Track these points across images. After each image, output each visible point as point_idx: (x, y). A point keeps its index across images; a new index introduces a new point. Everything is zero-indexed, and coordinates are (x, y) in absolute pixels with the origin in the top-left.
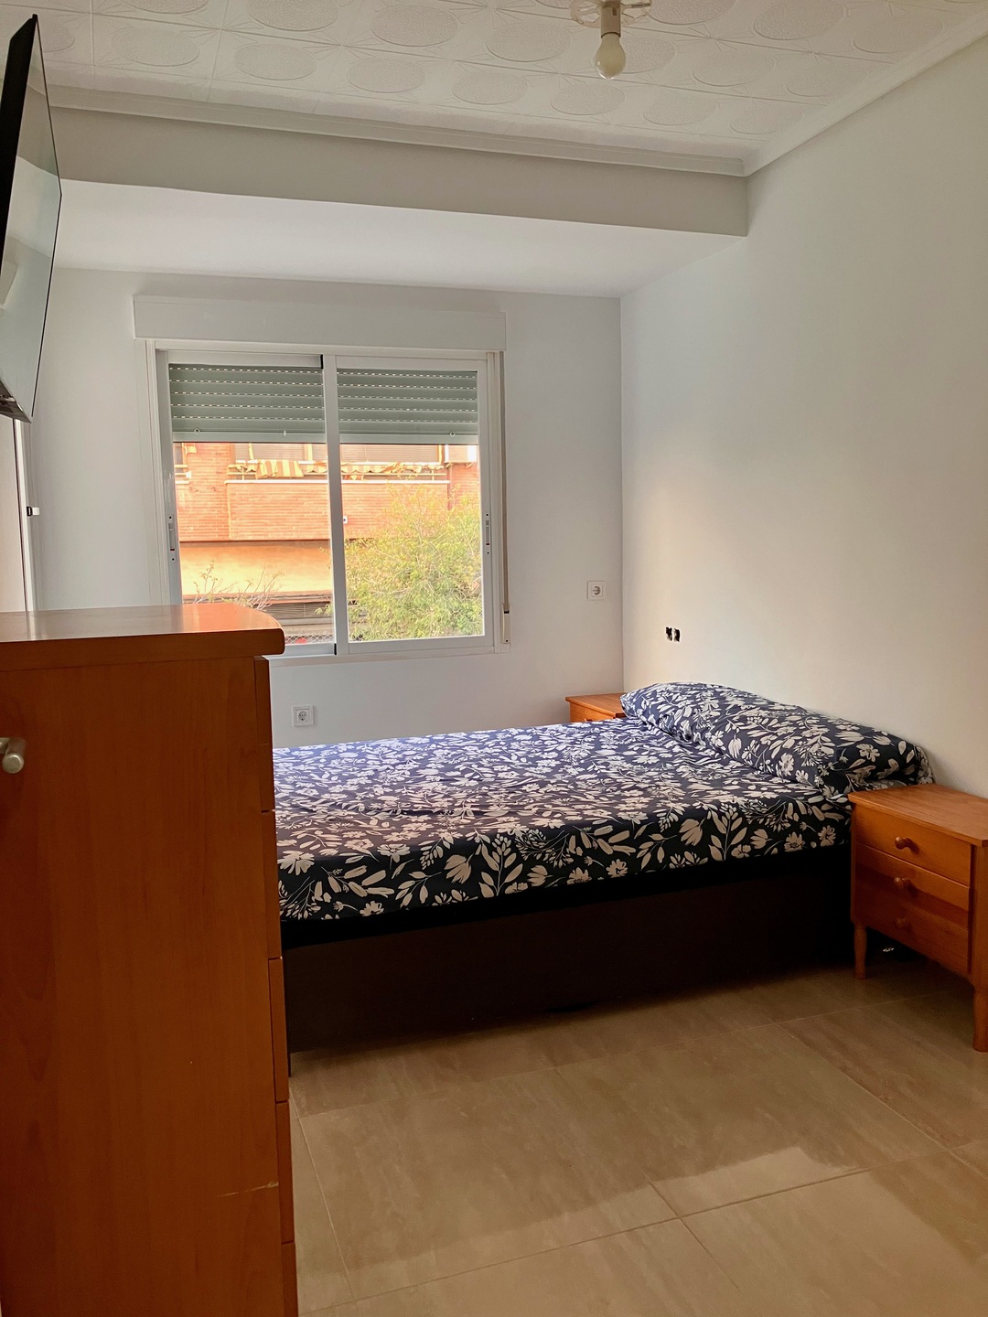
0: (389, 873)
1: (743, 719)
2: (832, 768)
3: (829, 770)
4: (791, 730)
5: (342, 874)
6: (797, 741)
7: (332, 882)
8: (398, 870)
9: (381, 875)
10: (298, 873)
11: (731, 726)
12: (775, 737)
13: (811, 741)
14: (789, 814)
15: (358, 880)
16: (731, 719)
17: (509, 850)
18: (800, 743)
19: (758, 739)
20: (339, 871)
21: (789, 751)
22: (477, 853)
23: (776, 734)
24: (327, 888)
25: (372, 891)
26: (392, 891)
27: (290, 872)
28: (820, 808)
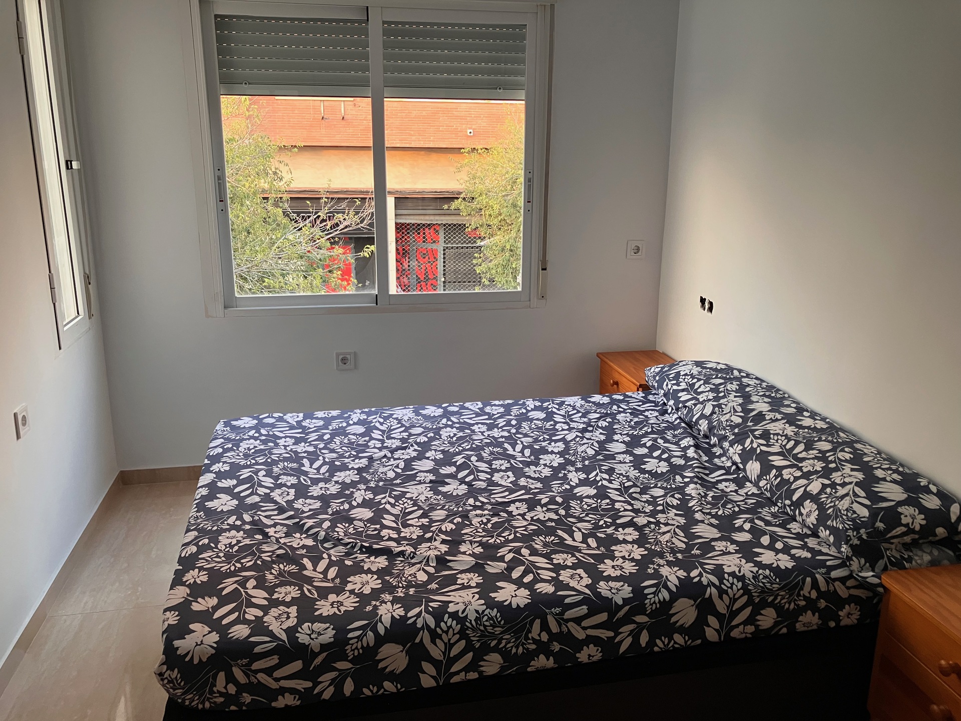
0: (307, 664)
1: (766, 435)
2: (864, 537)
3: (860, 538)
4: (819, 466)
5: (250, 664)
6: (824, 486)
7: (238, 673)
8: (318, 660)
9: (297, 665)
10: (196, 661)
11: (752, 442)
12: (799, 474)
13: (841, 491)
14: (805, 592)
15: (269, 671)
16: (753, 431)
17: (458, 636)
18: (828, 490)
19: (780, 469)
20: (245, 661)
21: (815, 498)
22: (417, 640)
23: (800, 469)
24: (230, 679)
25: (285, 684)
26: (309, 684)
27: (187, 659)
28: (844, 584)
